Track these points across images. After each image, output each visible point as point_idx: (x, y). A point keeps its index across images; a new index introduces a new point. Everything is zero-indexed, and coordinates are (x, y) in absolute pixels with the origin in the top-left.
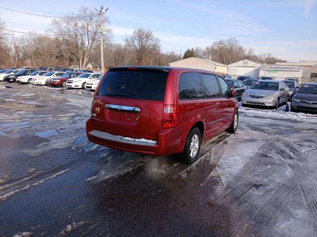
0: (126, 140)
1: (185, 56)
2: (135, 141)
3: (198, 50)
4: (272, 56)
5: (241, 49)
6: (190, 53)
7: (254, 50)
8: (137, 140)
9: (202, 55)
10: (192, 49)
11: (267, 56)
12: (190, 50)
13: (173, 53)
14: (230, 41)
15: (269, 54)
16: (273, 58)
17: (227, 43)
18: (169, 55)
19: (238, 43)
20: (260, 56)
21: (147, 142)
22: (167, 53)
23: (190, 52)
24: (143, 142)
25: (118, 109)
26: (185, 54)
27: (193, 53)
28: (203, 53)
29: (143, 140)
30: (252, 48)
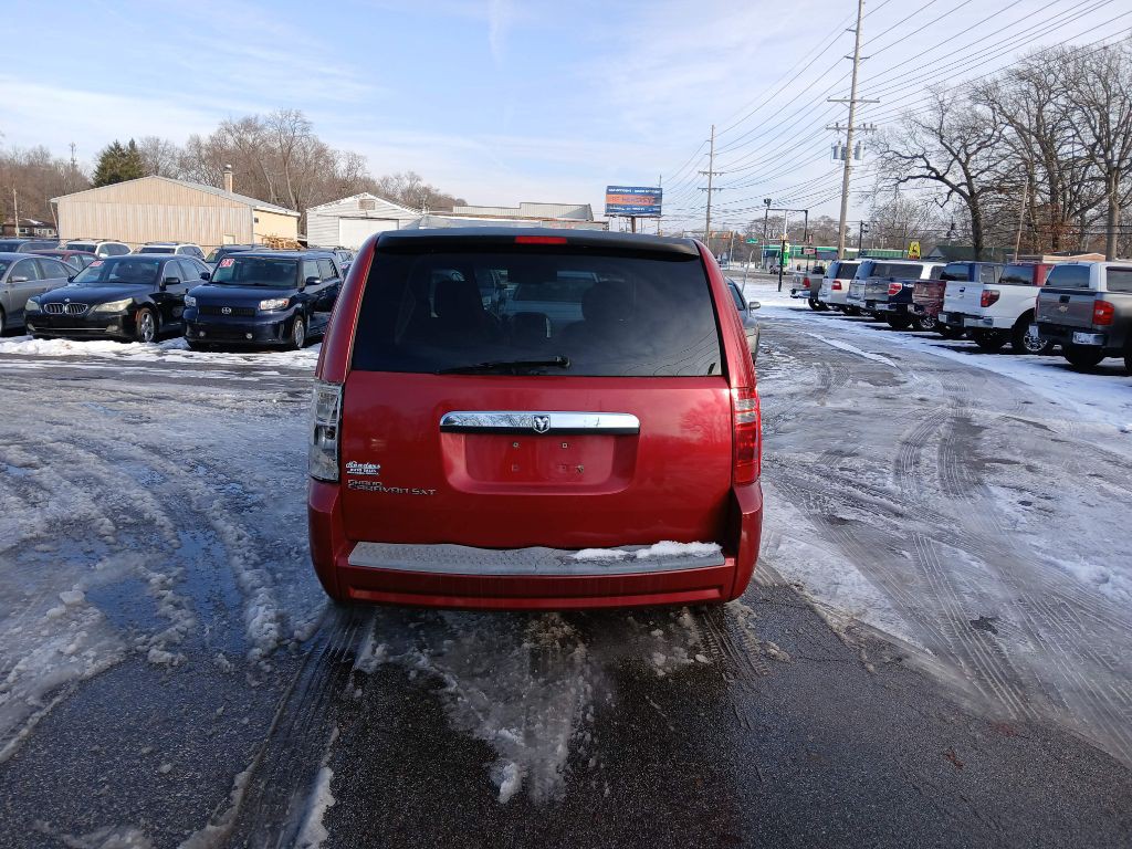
0: (593, 562)
1: (102, 169)
2: (633, 559)
3: (156, 149)
4: (423, 184)
5: (321, 152)
6: (125, 160)
7: (364, 158)
8: (643, 553)
9: (174, 168)
10: (132, 144)
11: (407, 183)
12: (122, 146)
13: (45, 155)
14: (282, 121)
15: (413, 177)
16: (426, 190)
17: (269, 131)
18: (24, 162)
19: (311, 133)
20: (386, 181)
21: (686, 556)
22: (12, 151)
23: (123, 155)
24: (671, 557)
25: (531, 429)
26: (103, 160)
27: (137, 158)
28: (177, 161)
29: (666, 548)
30: (357, 154)
